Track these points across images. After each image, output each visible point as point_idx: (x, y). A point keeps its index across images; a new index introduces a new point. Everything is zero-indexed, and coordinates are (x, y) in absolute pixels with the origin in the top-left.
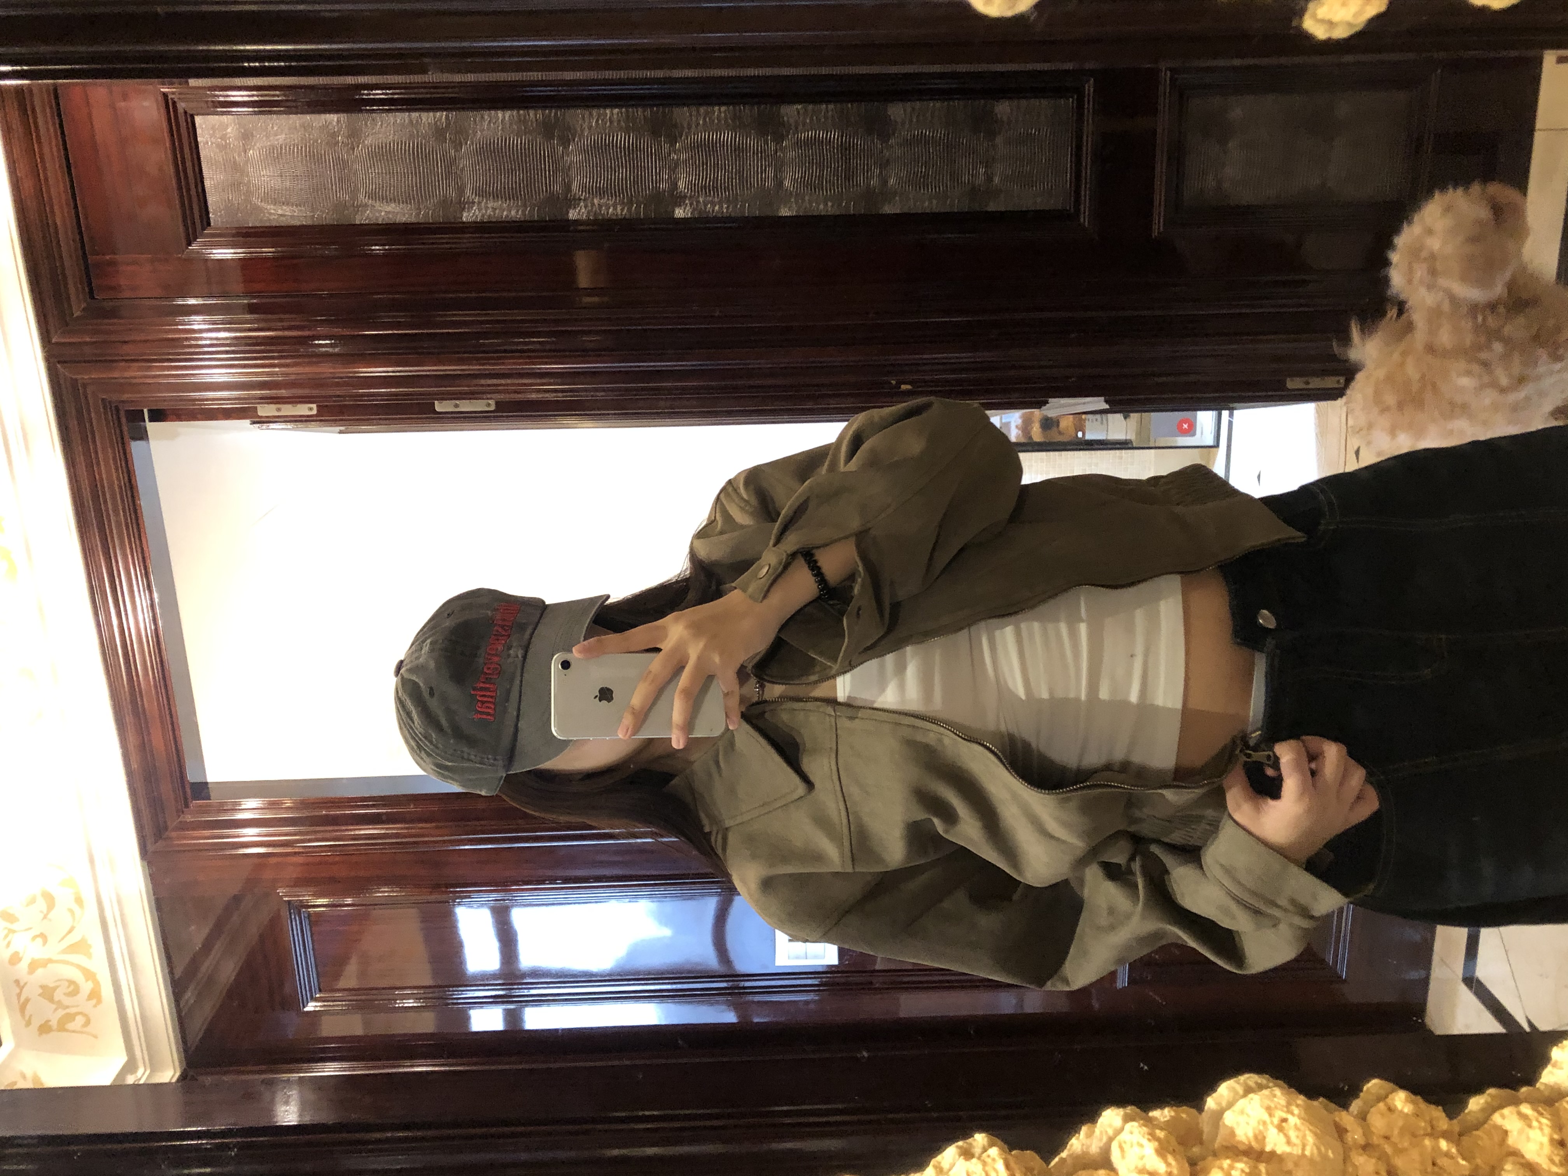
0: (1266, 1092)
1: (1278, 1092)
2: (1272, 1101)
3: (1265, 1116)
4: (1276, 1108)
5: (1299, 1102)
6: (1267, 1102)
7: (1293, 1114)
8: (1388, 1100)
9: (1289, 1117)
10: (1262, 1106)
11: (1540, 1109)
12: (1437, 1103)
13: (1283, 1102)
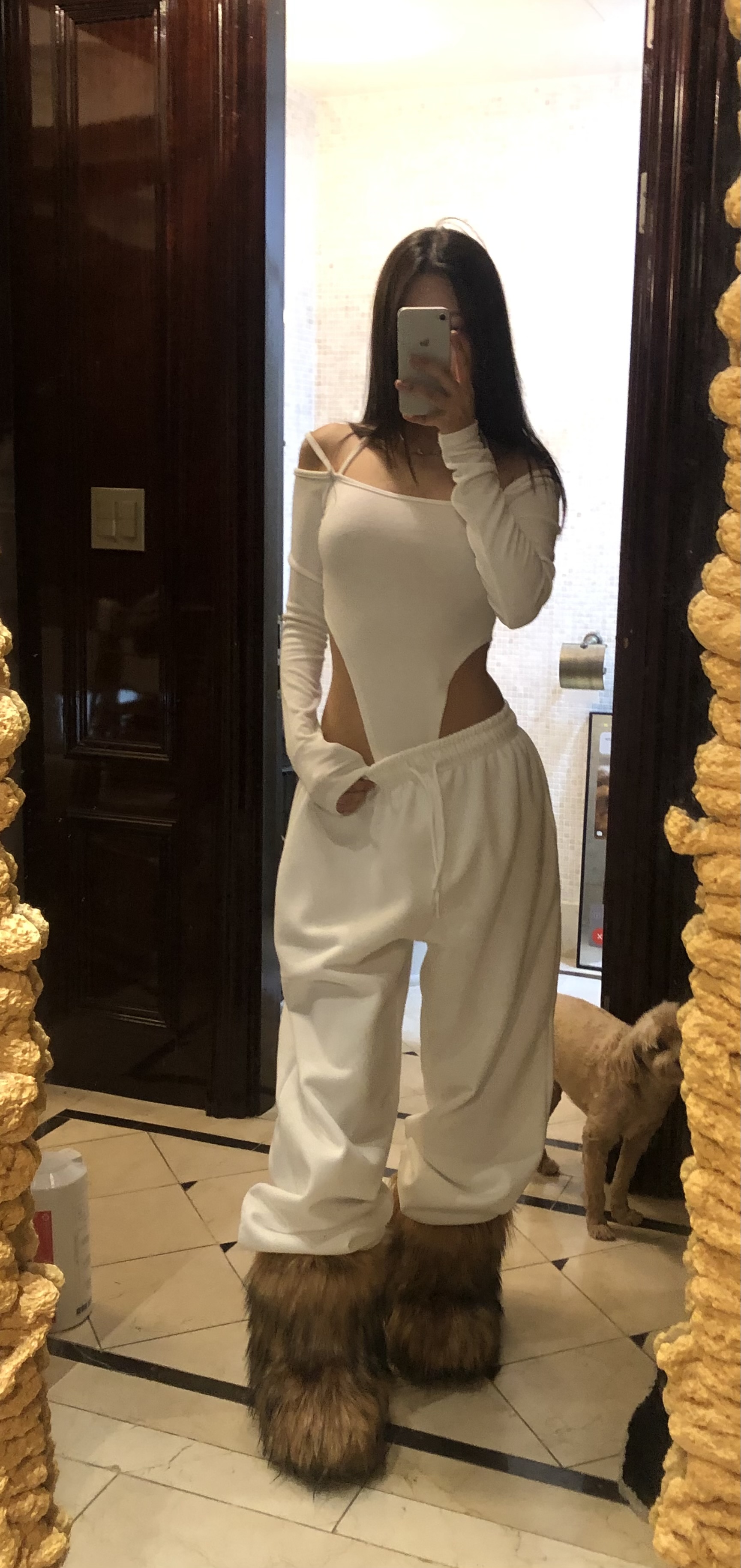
0: (21, 722)
1: (21, 728)
2: (17, 722)
3: (7, 717)
4: (12, 724)
5: (15, 738)
6: (16, 720)
7: (9, 732)
8: (14, 796)
9: (7, 730)
10: (13, 716)
11: (6, 884)
12: (10, 825)
13: (15, 728)
